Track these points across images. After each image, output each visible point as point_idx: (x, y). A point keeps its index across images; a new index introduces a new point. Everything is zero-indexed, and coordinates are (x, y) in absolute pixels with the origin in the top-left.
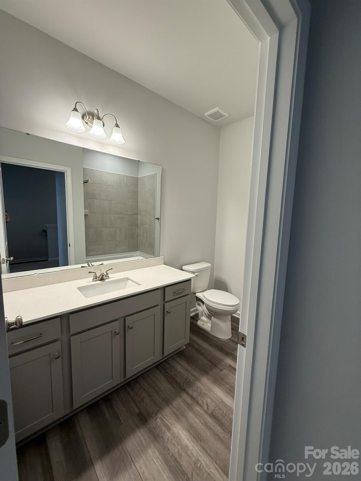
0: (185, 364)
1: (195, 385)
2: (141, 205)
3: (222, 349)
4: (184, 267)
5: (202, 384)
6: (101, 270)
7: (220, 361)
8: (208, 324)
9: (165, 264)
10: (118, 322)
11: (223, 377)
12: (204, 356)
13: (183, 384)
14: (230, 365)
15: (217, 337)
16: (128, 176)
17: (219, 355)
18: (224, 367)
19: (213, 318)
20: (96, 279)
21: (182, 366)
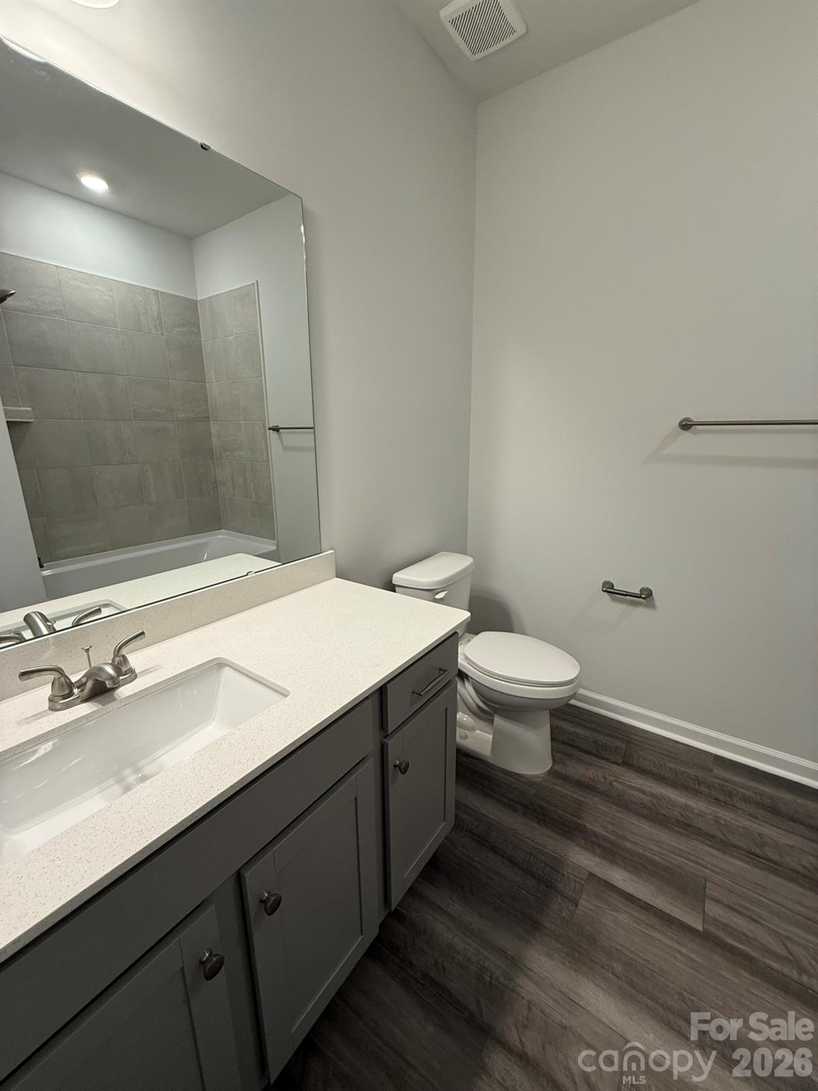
0: (456, 908)
1: (518, 995)
2: (216, 390)
3: (544, 816)
4: (398, 578)
5: (537, 984)
6: (87, 651)
7: (557, 863)
8: (478, 731)
9: (340, 574)
10: (211, 910)
11: (589, 928)
12: (503, 857)
13: (478, 1002)
14: (591, 874)
15: (517, 774)
16: (162, 293)
17: (545, 839)
18: (578, 886)
19: (497, 719)
20: (71, 694)
21: (451, 917)
